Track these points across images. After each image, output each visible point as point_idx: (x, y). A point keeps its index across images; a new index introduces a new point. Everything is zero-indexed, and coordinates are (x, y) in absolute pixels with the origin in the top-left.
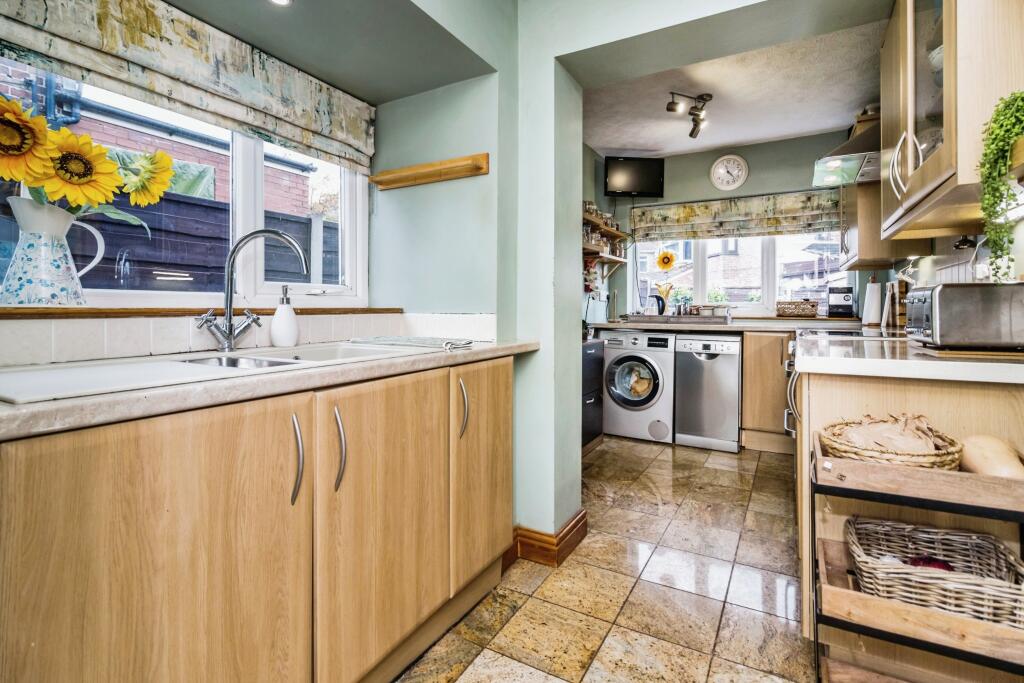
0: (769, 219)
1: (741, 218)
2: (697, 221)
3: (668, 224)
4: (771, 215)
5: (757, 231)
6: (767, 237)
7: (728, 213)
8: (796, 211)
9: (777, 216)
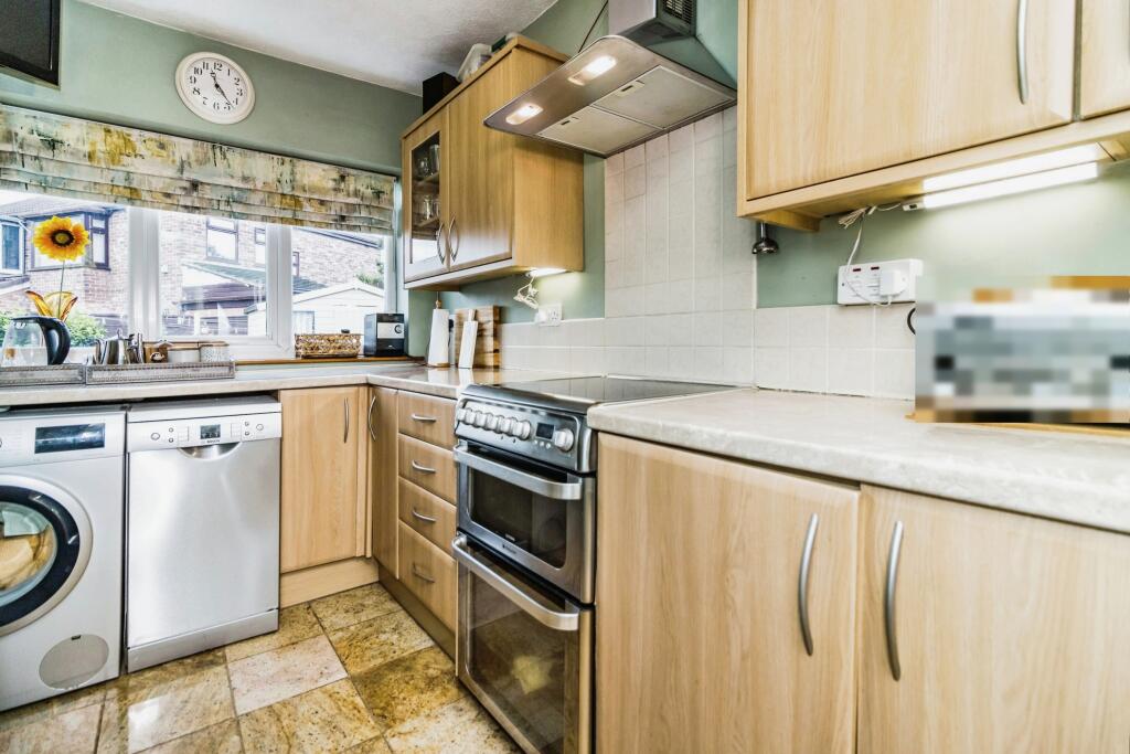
0: (283, 195)
1: (234, 183)
2: (138, 167)
3: (62, 157)
4: (287, 190)
5: (264, 212)
6: (278, 226)
7: (210, 166)
8: (326, 191)
9: (296, 194)
